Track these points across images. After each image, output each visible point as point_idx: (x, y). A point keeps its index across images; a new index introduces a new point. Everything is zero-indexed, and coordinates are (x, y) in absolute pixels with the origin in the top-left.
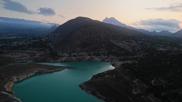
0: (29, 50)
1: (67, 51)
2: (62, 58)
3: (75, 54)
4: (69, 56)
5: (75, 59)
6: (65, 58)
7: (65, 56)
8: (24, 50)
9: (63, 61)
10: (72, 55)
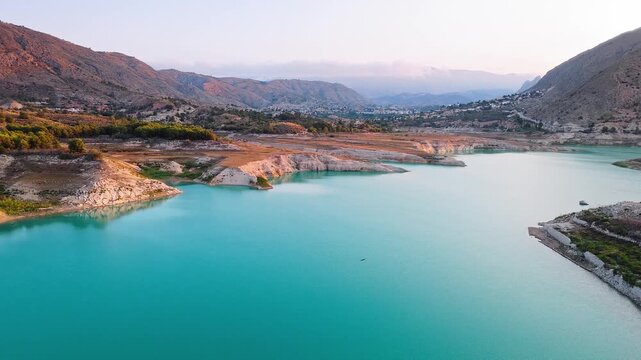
0: (450, 126)
1: (581, 118)
2: (559, 134)
3: (609, 125)
4: (585, 132)
5: (610, 140)
6: (569, 136)
7: (569, 130)
8: (439, 126)
9: (562, 142)
10: (599, 127)
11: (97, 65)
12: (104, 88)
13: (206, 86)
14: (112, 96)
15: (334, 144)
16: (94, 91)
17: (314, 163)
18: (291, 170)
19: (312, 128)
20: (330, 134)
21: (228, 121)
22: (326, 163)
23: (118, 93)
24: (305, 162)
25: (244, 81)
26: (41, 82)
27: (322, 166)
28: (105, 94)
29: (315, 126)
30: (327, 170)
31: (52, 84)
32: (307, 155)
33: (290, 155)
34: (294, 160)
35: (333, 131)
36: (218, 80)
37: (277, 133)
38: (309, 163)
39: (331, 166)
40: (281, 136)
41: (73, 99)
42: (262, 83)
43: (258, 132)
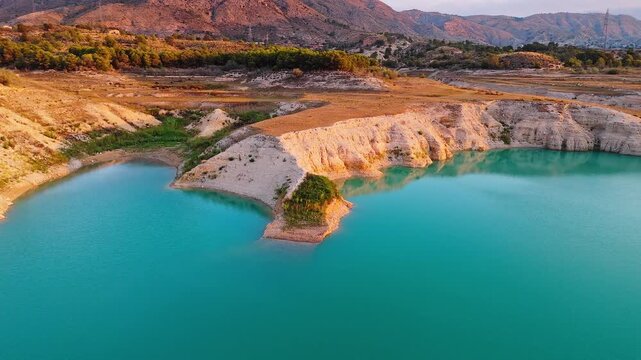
11: (328, 5)
12: (326, 28)
13: (448, 25)
14: (332, 35)
15: (618, 86)
16: (315, 31)
17: (556, 126)
18: (483, 142)
19: (572, 60)
20: (608, 69)
21: (442, 55)
22: (596, 128)
23: (339, 32)
24: (532, 123)
25: (495, 18)
26: (267, 23)
27: (582, 138)
28: (326, 33)
29: (580, 57)
30: (597, 149)
31: (276, 24)
32: (541, 107)
33: (492, 104)
34: (500, 115)
35: (616, 64)
36: (464, 18)
37: (506, 67)
38: (543, 126)
39: (609, 139)
40: (510, 72)
41: (290, 39)
42: (517, 19)
43: (474, 67)
